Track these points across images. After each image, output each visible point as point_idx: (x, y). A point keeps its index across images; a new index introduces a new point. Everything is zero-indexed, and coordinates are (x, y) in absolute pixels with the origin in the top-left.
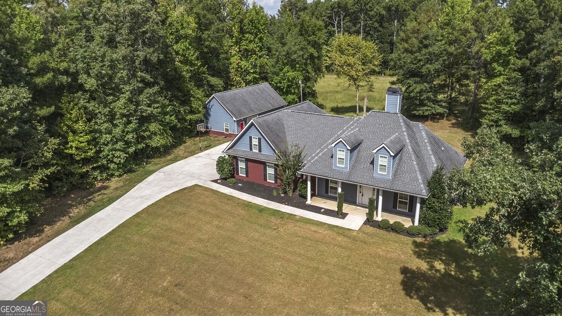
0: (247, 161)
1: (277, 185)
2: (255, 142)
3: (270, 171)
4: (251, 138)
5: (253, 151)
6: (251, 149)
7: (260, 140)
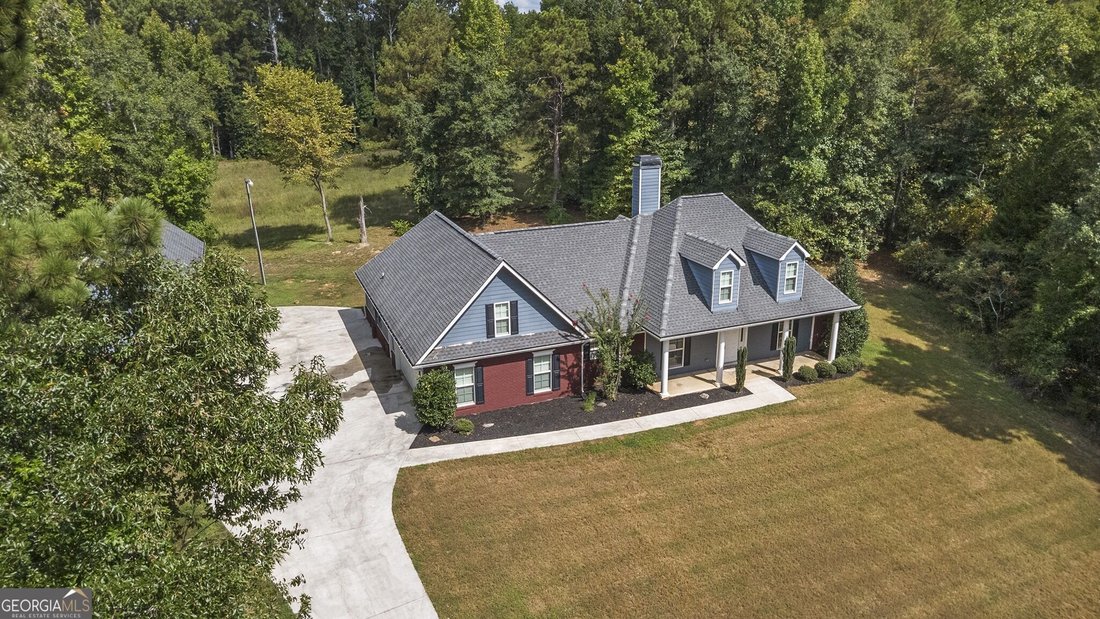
0: (481, 363)
1: (560, 392)
2: (501, 314)
3: (542, 368)
4: (489, 309)
5: (497, 336)
6: (490, 333)
7: (514, 306)
